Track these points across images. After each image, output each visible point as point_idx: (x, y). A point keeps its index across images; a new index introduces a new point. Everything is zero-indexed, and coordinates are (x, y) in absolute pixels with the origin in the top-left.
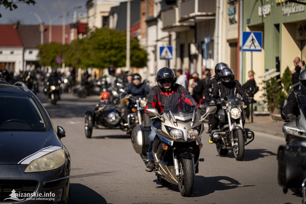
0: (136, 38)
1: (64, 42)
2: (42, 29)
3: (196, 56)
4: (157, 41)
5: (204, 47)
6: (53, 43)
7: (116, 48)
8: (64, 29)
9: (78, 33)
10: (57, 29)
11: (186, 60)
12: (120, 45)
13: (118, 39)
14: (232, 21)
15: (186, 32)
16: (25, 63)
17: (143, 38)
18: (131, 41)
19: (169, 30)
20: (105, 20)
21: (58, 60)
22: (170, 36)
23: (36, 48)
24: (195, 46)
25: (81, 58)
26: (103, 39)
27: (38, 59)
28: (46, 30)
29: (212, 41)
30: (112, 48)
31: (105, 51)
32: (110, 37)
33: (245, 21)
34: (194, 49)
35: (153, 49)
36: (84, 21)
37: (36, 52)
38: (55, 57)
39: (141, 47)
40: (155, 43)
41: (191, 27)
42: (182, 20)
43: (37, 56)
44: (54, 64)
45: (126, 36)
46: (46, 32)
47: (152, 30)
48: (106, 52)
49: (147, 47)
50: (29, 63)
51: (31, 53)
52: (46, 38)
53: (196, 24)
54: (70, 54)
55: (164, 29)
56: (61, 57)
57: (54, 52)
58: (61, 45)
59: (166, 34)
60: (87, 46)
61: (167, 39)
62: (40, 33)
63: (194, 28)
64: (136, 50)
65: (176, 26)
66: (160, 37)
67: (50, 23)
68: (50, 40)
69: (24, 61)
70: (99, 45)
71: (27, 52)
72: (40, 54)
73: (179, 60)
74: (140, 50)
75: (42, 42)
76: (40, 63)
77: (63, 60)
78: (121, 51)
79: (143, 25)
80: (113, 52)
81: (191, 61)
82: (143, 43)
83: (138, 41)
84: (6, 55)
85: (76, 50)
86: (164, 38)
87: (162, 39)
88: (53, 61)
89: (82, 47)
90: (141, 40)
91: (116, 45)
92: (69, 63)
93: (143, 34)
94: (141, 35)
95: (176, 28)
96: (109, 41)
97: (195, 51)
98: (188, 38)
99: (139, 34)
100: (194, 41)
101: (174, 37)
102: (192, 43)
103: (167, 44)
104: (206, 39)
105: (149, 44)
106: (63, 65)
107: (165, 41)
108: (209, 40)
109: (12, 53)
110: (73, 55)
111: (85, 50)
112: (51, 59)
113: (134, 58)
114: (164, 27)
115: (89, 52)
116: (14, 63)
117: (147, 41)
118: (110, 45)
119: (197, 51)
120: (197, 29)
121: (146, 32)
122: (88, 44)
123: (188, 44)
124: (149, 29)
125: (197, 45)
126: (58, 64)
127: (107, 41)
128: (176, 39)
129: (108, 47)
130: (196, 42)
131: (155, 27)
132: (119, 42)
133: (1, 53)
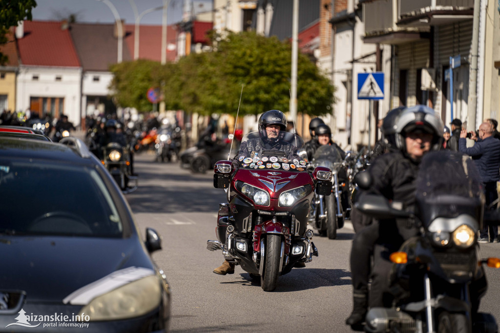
0: (311, 55)
1: (163, 61)
2: (120, 32)
3: (432, 94)
4: (353, 61)
5: (449, 75)
6: (141, 61)
7: (270, 75)
8: (164, 32)
9: (194, 42)
10: (151, 33)
11: (412, 101)
12: (278, 69)
13: (274, 57)
15: (412, 45)
16: (84, 99)
17: (323, 55)
18: (300, 61)
19: (377, 40)
21: (152, 96)
22: (380, 53)
23: (108, 70)
24: (430, 74)
25: (198, 92)
26: (244, 54)
27: (111, 92)
28: (128, 34)
29: (465, 65)
30: (261, 73)
31: (247, 79)
32: (257, 52)
34: (427, 81)
35: (344, 77)
36: (205, 18)
37: (106, 79)
38: (146, 89)
39: (321, 74)
40: (349, 66)
41: (423, 35)
42: (404, 21)
43: (110, 88)
44: (143, 102)
45: (290, 49)
46: (129, 38)
47: (343, 39)
48: (249, 83)
49: (332, 73)
50: (92, 99)
51: (96, 79)
52: (128, 50)
53: (432, 28)
54: (176, 85)
55: (367, 38)
56: (158, 89)
57: (143, 80)
58: (157, 66)
59: (372, 48)
60: (211, 68)
61: (373, 59)
62: (116, 39)
63: (428, 36)
64: (309, 81)
65: (392, 33)
66: (357, 56)
67: (137, 21)
68: (136, 56)
69: (82, 95)
70: (236, 67)
71: (90, 77)
72: (117, 81)
74: (318, 79)
75: (120, 59)
76: (115, 100)
77: (162, 97)
78: (279, 82)
79: (326, 29)
80: (263, 81)
82: (324, 65)
83: (315, 60)
84: (46, 82)
85: (189, 76)
86: (367, 56)
87: (363, 57)
88: (141, 97)
89: (200, 70)
90: (321, 60)
91: (270, 68)
92: (172, 101)
93: (325, 47)
94: (321, 48)
95: (392, 36)
96: (256, 60)
97: (431, 85)
98: (416, 58)
99: (318, 48)
100: (428, 65)
101: (387, 55)
102: (425, 68)
103: (372, 69)
104: (453, 60)
105: (336, 68)
106: (162, 106)
107: (369, 63)
108: (459, 63)
109: (59, 79)
110: (182, 85)
111: (206, 77)
112: (137, 93)
113: (305, 95)
114: (366, 34)
115: (214, 80)
116: (62, 100)
117: (333, 61)
118: (258, 69)
119: (434, 86)
120: (435, 39)
121: (331, 42)
122: (212, 64)
123: (415, 71)
124: (338, 36)
125: (433, 71)
126: (151, 104)
127: (251, 60)
128: (391, 59)
129: (253, 72)
130: (432, 66)
131: (350, 33)
132: (275, 62)
133: (36, 78)
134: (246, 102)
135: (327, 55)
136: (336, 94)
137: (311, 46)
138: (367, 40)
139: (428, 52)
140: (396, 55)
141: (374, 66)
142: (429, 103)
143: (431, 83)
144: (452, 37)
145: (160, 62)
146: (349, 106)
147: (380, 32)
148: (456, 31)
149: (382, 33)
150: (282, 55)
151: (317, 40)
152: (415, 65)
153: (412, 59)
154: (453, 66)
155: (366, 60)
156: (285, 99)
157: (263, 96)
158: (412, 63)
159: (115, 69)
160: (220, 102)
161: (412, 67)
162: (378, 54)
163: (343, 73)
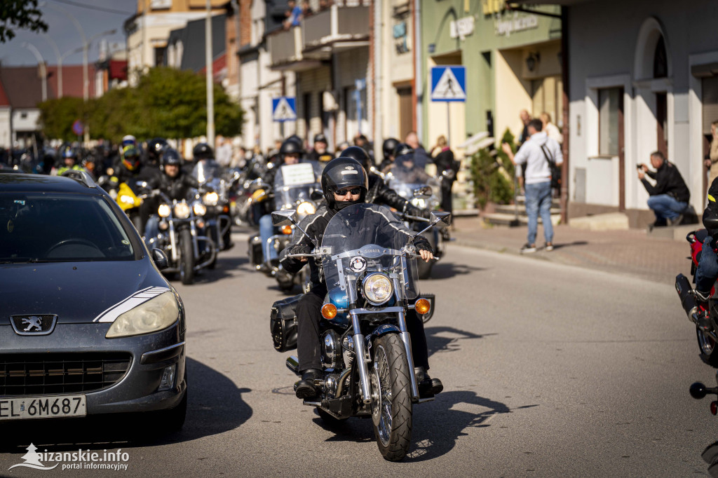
0: (221, 85)
1: (86, 95)
2: (43, 73)
3: (334, 114)
4: (260, 88)
5: (356, 96)
6: (65, 98)
7: (189, 103)
8: (85, 71)
9: (111, 78)
10: (73, 73)
11: (316, 123)
12: (195, 98)
15: (314, 72)
16: (14, 135)
17: (231, 83)
18: (215, 91)
19: (282, 68)
20: (160, 53)
21: (77, 128)
22: (283, 80)
23: (35, 107)
24: (333, 95)
25: (122, 123)
26: (164, 87)
27: (39, 127)
28: (51, 74)
31: (168, 108)
34: (329, 102)
35: (252, 103)
36: (120, 56)
37: (33, 116)
38: (71, 123)
39: (232, 100)
40: (255, 93)
41: (324, 62)
42: (308, 50)
43: (37, 123)
44: (69, 135)
45: (204, 80)
46: (52, 79)
47: (249, 69)
49: (241, 99)
50: (21, 134)
51: (24, 116)
52: (52, 89)
53: (333, 55)
54: (101, 118)
55: (273, 67)
56: (83, 122)
57: (68, 115)
58: (80, 101)
59: (276, 75)
60: (133, 101)
61: (279, 85)
62: (40, 79)
63: (328, 62)
64: (223, 106)
65: (296, 62)
66: (263, 83)
67: (59, 61)
68: (60, 94)
69: (12, 131)
70: (156, 98)
71: (18, 114)
72: (44, 118)
73: (301, 123)
74: (230, 105)
75: (45, 97)
76: (43, 134)
77: (86, 129)
78: (196, 109)
79: (233, 60)
81: (324, 124)
82: (233, 92)
85: (113, 109)
86: (273, 83)
87: (270, 84)
88: (67, 130)
89: (123, 103)
90: (229, 88)
91: (188, 98)
92: (97, 132)
93: (232, 76)
94: (229, 77)
95: (296, 64)
97: (333, 107)
98: (318, 81)
99: (225, 78)
100: (329, 87)
101: (290, 81)
102: (327, 90)
103: (278, 94)
105: (244, 95)
106: (87, 137)
107: (274, 89)
110: (106, 118)
111: (130, 108)
112: (64, 127)
113: (220, 118)
114: (273, 63)
115: (137, 111)
117: (240, 88)
119: (336, 107)
120: (335, 65)
121: (237, 73)
122: (134, 97)
123: (318, 95)
124: (244, 67)
125: (336, 93)
126: (76, 135)
128: (295, 84)
130: (334, 88)
131: (255, 64)
132: (193, 93)
134: (168, 129)
135: (235, 83)
136: (245, 117)
137: (220, 76)
142: (331, 123)
143: (334, 105)
146: (258, 128)
147: (284, 61)
149: (286, 62)
151: (225, 71)
152: (317, 89)
154: (359, 88)
155: (272, 86)
156: (202, 124)
157: (183, 122)
158: (314, 86)
159: (41, 106)
161: (315, 90)
163: (250, 99)
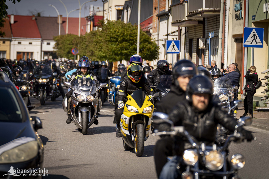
0: (148, 32)
2: (60, 21)
3: (203, 51)
4: (168, 35)
5: (209, 42)
6: (69, 35)
9: (94, 26)
10: (74, 21)
11: (194, 55)
12: (131, 38)
13: (130, 32)
14: (238, 17)
15: (195, 27)
16: (43, 53)
17: (154, 32)
19: (178, 24)
21: (74, 52)
23: (54, 40)
24: (203, 41)
25: (93, 50)
27: (55, 50)
28: (64, 22)
29: (217, 37)
30: (124, 40)
32: (121, 30)
33: (251, 18)
34: (201, 45)
35: (163, 43)
36: (100, 14)
37: (53, 43)
38: (71, 48)
39: (152, 41)
40: (166, 37)
41: (199, 22)
43: (54, 48)
44: (70, 55)
46: (64, 24)
47: (163, 24)
48: (118, 45)
49: (158, 41)
50: (46, 53)
51: (48, 44)
52: (63, 29)
53: (204, 19)
54: (84, 46)
56: (76, 49)
58: (76, 37)
59: (176, 28)
61: (177, 33)
62: (58, 24)
63: (202, 22)
67: (67, 15)
69: (42, 51)
71: (45, 42)
72: (57, 44)
73: (187, 54)
74: (150, 43)
76: (57, 54)
77: (78, 52)
78: (132, 44)
79: (155, 19)
80: (125, 44)
81: (199, 56)
82: (154, 37)
83: (150, 35)
84: (25, 45)
86: (174, 32)
87: (172, 33)
88: (69, 52)
90: (153, 34)
93: (155, 28)
94: (153, 28)
95: (185, 22)
96: (121, 34)
97: (203, 46)
98: (197, 33)
99: (151, 29)
101: (183, 32)
102: (201, 38)
103: (176, 38)
104: (211, 34)
105: (160, 38)
106: (78, 57)
107: (175, 35)
108: (213, 36)
109: (30, 43)
110: (87, 46)
112: (67, 50)
114: (173, 22)
116: (32, 53)
117: (158, 34)
118: (122, 38)
119: (204, 47)
120: (205, 24)
121: (158, 26)
123: (196, 39)
124: (161, 23)
125: (204, 39)
126: (74, 56)
127: (118, 34)
128: (185, 33)
129: (119, 40)
130: (204, 37)
131: (166, 21)
133: (20, 43)
135: (156, 32)
136: (159, 51)
137: (148, 27)
138: (173, 24)
139: (202, 30)
140: (187, 32)
141: (177, 37)
142: (202, 55)
143: (203, 45)
144: (213, 23)
145: (78, 35)
146: (166, 56)
147: (179, 21)
148: (215, 20)
149: (180, 21)
150: (133, 32)
151: (151, 25)
152: (196, 36)
153: (195, 34)
154: (211, 37)
155: (173, 34)
157: (124, 51)
158: (195, 36)
159: (56, 39)
160: (104, 55)
161: (195, 38)
162: (179, 31)
163: (163, 41)
